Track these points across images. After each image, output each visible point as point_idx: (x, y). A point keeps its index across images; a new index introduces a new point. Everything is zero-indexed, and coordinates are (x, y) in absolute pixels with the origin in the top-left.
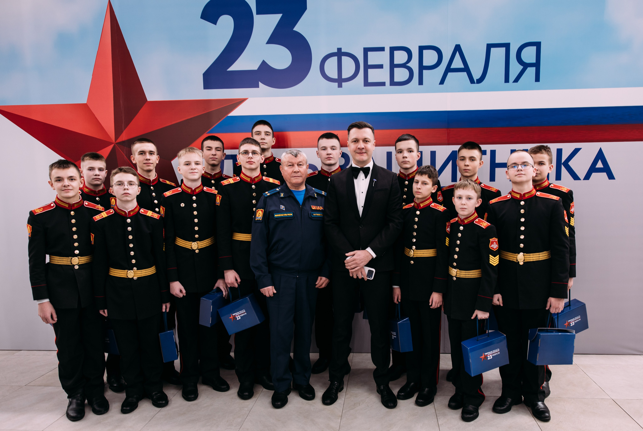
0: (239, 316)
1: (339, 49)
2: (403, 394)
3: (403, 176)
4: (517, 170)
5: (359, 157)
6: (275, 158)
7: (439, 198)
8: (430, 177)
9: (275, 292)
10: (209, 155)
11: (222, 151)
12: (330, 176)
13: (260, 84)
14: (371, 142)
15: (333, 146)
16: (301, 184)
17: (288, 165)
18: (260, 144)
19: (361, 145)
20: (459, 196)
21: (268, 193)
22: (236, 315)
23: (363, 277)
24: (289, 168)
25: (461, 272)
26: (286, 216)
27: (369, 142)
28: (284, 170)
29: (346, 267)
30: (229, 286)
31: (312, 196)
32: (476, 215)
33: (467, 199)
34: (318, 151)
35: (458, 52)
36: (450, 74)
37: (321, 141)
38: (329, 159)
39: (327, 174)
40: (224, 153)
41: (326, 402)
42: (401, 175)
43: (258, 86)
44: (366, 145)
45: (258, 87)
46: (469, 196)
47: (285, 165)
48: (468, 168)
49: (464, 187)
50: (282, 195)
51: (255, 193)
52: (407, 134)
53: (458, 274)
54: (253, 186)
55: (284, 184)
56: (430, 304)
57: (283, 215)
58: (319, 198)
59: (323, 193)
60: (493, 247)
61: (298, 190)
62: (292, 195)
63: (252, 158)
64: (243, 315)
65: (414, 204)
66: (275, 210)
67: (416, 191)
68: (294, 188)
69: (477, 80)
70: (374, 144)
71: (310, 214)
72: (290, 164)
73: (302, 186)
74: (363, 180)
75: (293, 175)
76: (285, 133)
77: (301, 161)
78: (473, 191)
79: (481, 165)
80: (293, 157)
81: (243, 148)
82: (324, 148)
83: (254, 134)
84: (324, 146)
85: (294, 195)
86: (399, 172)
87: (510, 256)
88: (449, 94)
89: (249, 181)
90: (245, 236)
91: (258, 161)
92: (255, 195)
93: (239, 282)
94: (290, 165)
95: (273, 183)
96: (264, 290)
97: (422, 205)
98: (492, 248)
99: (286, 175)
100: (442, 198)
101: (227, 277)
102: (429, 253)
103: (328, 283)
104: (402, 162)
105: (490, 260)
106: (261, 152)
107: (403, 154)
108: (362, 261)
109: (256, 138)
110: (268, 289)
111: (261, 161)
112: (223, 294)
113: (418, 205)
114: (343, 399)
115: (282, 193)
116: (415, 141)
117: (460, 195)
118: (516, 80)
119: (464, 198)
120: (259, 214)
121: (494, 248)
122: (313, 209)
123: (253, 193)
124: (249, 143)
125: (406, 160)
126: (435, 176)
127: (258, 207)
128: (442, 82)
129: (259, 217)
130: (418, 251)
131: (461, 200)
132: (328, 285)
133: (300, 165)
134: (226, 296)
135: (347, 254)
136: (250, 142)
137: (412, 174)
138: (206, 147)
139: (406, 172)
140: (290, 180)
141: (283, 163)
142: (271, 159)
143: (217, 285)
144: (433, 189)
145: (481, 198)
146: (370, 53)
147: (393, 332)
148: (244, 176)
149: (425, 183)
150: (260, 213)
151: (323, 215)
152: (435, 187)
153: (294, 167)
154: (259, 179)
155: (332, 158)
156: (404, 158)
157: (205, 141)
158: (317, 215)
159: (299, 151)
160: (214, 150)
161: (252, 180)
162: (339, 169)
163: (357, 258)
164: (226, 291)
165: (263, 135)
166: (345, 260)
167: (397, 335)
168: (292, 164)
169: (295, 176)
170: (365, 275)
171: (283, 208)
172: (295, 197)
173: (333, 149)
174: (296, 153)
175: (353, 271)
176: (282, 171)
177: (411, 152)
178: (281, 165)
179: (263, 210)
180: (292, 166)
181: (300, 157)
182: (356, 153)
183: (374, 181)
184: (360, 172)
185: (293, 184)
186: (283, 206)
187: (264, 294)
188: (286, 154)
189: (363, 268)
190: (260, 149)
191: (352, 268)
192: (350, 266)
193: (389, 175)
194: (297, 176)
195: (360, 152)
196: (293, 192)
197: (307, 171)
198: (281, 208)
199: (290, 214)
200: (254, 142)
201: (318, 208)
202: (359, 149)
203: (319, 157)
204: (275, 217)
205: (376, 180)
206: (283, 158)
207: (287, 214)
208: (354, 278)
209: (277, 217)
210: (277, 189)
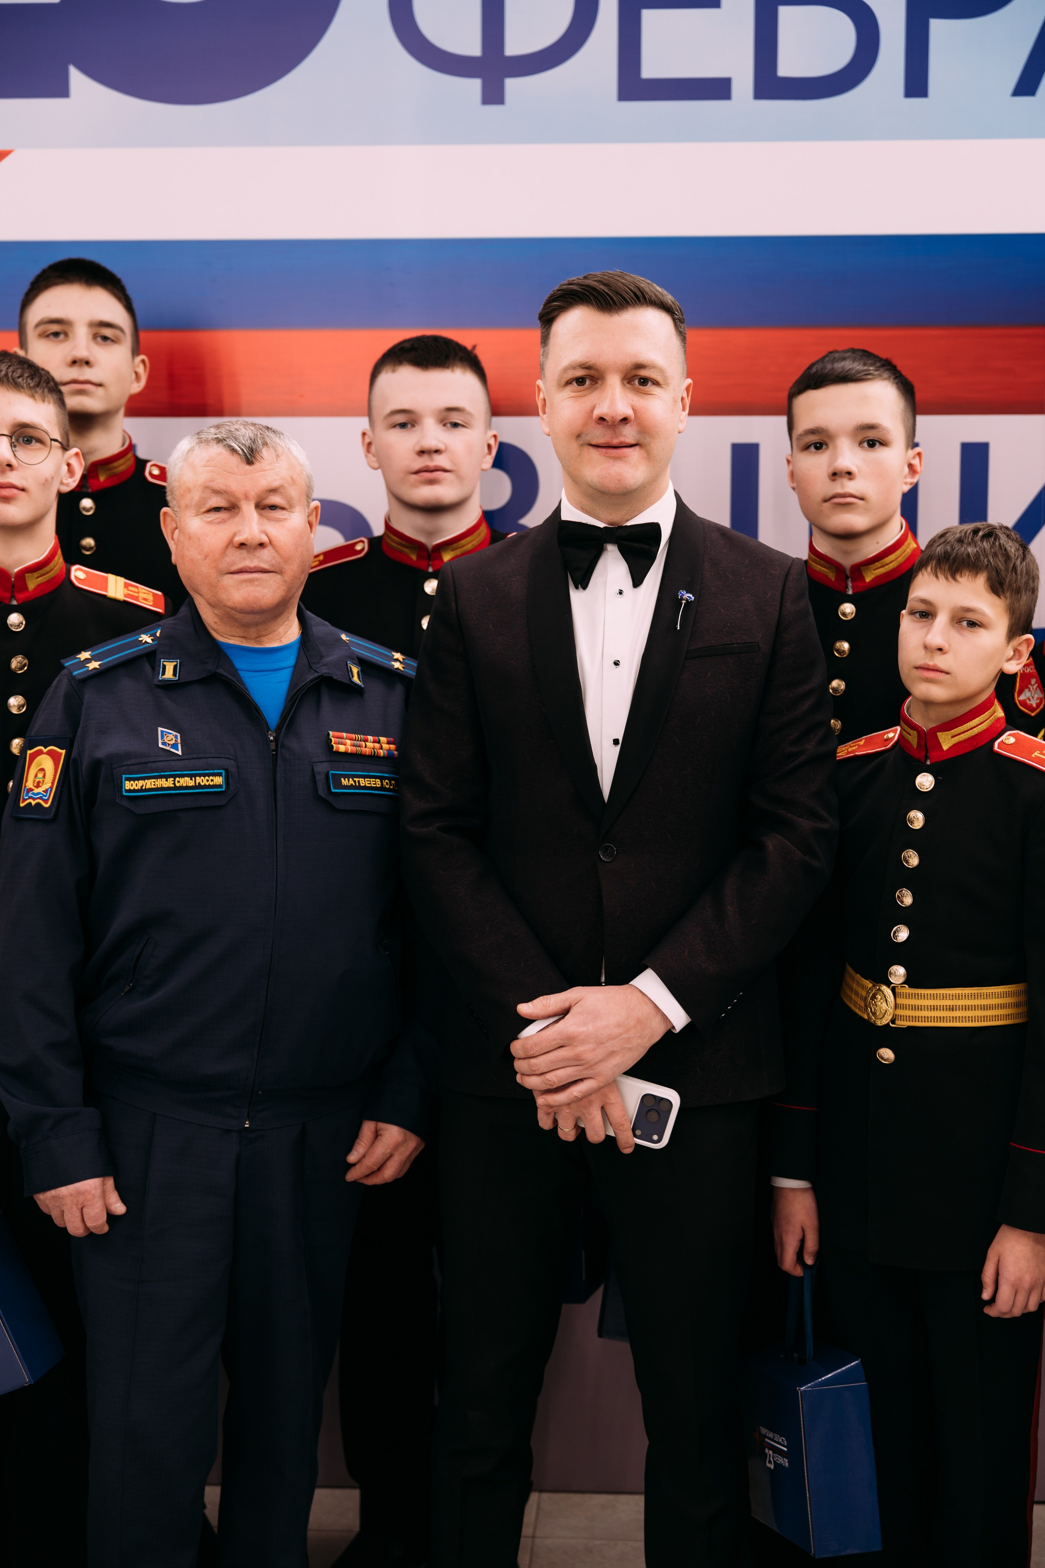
3: (826, 577)
5: (597, 468)
6: (145, 462)
7: (1022, 697)
8: (997, 587)
9: (119, 1208)
12: (432, 571)
13: (76, 76)
14: (667, 384)
15: (450, 409)
16: (275, 612)
17: (207, 506)
18: (63, 389)
19: (613, 401)
23: (613, 1135)
24: (210, 522)
26: (187, 788)
27: (656, 383)
28: (182, 532)
29: (518, 1078)
31: (338, 676)
34: (369, 433)
37: (387, 380)
38: (430, 475)
39: (414, 557)
42: (818, 568)
43: (61, 90)
44: (640, 402)
47: (187, 506)
50: (169, 671)
51: (26, 655)
52: (853, 351)
54: (15, 619)
55: (184, 610)
56: (986, 1295)
57: (169, 783)
58: (376, 690)
59: (398, 661)
61: (260, 643)
62: (223, 673)
63: (9, 465)
65: (901, 735)
66: (127, 755)
67: (920, 663)
68: (239, 632)
70: (682, 399)
71: (320, 778)
72: (216, 501)
73: (279, 620)
74: (621, 592)
75: (234, 563)
76: (205, 338)
77: (276, 484)
80: (235, 461)
82: (400, 418)
83: (31, 332)
84: (406, 407)
85: (235, 671)
86: (803, 554)
91: (46, 484)
92: (21, 669)
94: (217, 509)
95: (125, 602)
96: (54, 1197)
97: (947, 741)
99: (192, 560)
100: (1039, 694)
102: (984, 1008)
104: (825, 501)
106: (66, 435)
107: (834, 458)
108: (611, 1046)
109: (45, 357)
110: (79, 1193)
111: (62, 483)
113: (928, 739)
115: (170, 658)
116: (899, 388)
120: (40, 775)
122: (338, 753)
123: (14, 655)
124: (1, 382)
125: (850, 487)
126: (1027, 583)
127: (33, 733)
128: (1028, 87)
129: (40, 790)
130: (924, 997)
133: (273, 507)
135: (524, 1009)
136: (6, 375)
137: (878, 564)
139: (846, 553)
140: (213, 586)
141: (179, 491)
142: (123, 468)
144: (1012, 653)
147: (771, 1430)
149: (971, 616)
150: (42, 770)
151: (397, 784)
152: (1020, 644)
153: (237, 519)
154: (49, 582)
155: (444, 471)
156: (835, 475)
158: (363, 782)
159: (268, 428)
161: (11, 584)
162: (483, 531)
163: (583, 1029)
165: (81, 343)
166: (516, 1038)
167: (794, 1454)
168: (229, 501)
169: (244, 568)
170: (623, 1125)
171: (175, 746)
172: (243, 684)
173: (451, 423)
174: (254, 441)
175: (557, 1104)
176: (173, 539)
177: (878, 444)
178: (168, 506)
179: (61, 754)
180: (230, 510)
181: (270, 464)
182: (582, 445)
183: (682, 599)
184: (606, 549)
185: (233, 612)
186: (171, 734)
187: (58, 1222)
188: (197, 451)
189: (612, 1084)
190: (57, 417)
191: (551, 1085)
192: (542, 1077)
193: (747, 561)
194: (256, 570)
195: (608, 443)
196: (228, 652)
197: (312, 535)
198: (164, 744)
199: (211, 778)
200: (26, 375)
201: (366, 747)
202: (605, 423)
203: (376, 465)
204: (127, 791)
205: (691, 596)
206: (180, 465)
207: (195, 776)
208: (563, 1139)
209: (134, 791)
210: (142, 636)
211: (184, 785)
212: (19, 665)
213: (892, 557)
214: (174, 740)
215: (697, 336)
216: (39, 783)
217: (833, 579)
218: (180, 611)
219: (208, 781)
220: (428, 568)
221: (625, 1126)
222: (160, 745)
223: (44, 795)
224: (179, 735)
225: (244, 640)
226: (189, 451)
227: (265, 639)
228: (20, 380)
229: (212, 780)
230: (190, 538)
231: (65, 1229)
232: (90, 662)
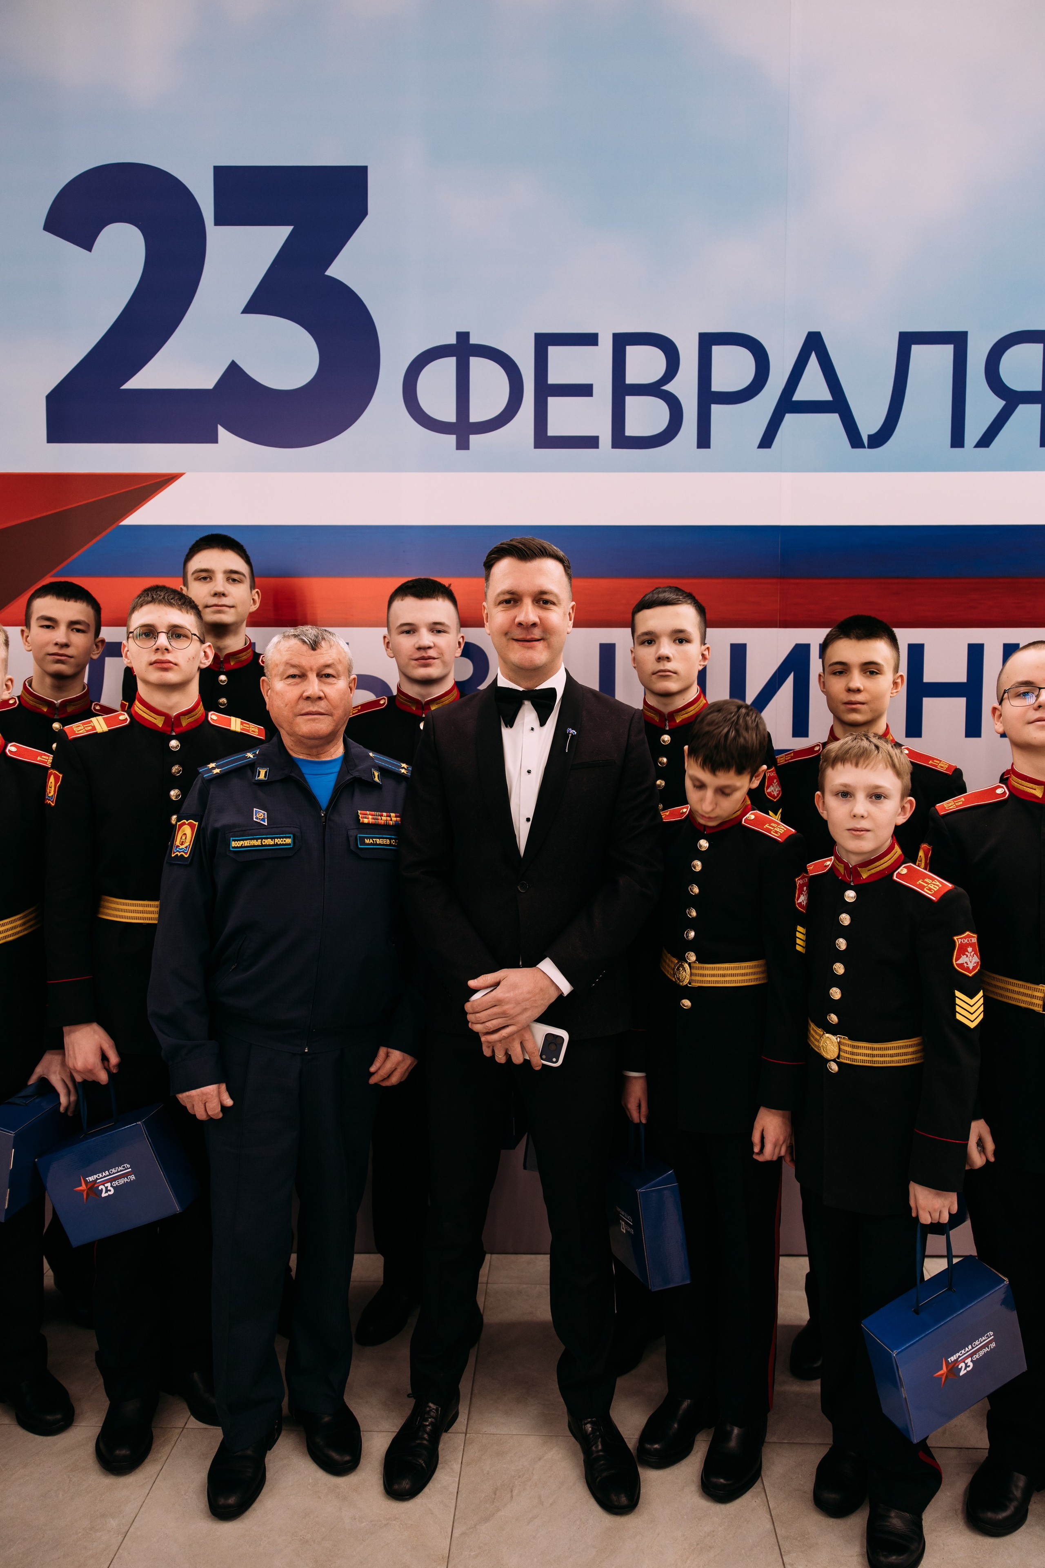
0: (108, 1185)
1: (463, 336)
2: (656, 1446)
3: (654, 719)
4: (1036, 705)
5: (518, 654)
6: (257, 653)
7: (769, 790)
9: (229, 1102)
10: (47, 644)
11: (91, 634)
12: (424, 716)
13: (222, 431)
14: (560, 604)
15: (436, 623)
16: (328, 739)
17: (287, 674)
18: (202, 608)
19: (527, 613)
20: (843, 789)
21: (214, 768)
22: (98, 1181)
23: (529, 1059)
24: (289, 685)
25: (858, 1047)
26: (269, 845)
27: (553, 603)
28: (273, 691)
29: (470, 1024)
30: (79, 1079)
31: (365, 777)
32: (897, 851)
33: (871, 798)
34: (388, 636)
35: (813, 355)
36: (790, 420)
37: (397, 604)
38: (425, 661)
39: (414, 709)
40: (98, 640)
41: (396, 1487)
42: (649, 714)
43: (213, 439)
44: (543, 614)
45: (215, 441)
46: (878, 787)
47: (275, 676)
48: (859, 697)
49: (859, 758)
50: (262, 774)
51: (181, 765)
52: (670, 587)
53: (846, 1052)
54: (174, 744)
55: (275, 739)
56: (756, 1148)
57: (258, 843)
58: (390, 784)
59: (404, 769)
60: (965, 965)
61: (319, 758)
62: (295, 776)
63: (167, 649)
64: (122, 1181)
65: (689, 809)
66: (234, 826)
68: (306, 751)
69: (870, 436)
70: (569, 614)
71: (352, 839)
72: (293, 671)
73: (331, 745)
74: (532, 729)
75: (303, 709)
77: (330, 662)
78: (890, 773)
79: (896, 688)
80: (305, 648)
81: (141, 617)
82: (406, 628)
83: (190, 578)
84: (409, 621)
85: (302, 775)
86: (639, 706)
87: (1019, 993)
88: (787, 477)
89: (160, 726)
90: (141, 909)
91: (191, 662)
92: (178, 773)
93: (114, 1066)
94: (293, 676)
95: (241, 732)
96: (188, 1097)
98: (961, 966)
99: (278, 708)
100: (778, 789)
101: (71, 1048)
102: (743, 975)
103: (410, 1069)
104: (654, 674)
105: (958, 1009)
106: (203, 634)
107: (659, 649)
108: (524, 1005)
109: (198, 591)
110: (203, 1094)
111: (201, 663)
112: (60, 1103)
114: (457, 1467)
115: (263, 767)
116: (696, 609)
117: (845, 786)
118: (986, 441)
119: (861, 797)
120: (184, 838)
121: (968, 968)
122: (363, 823)
123: (174, 765)
124: (160, 602)
125: (669, 666)
127: (182, 812)
128: (767, 441)
129: (183, 847)
130: (707, 969)
131: (849, 801)
132: (413, 1077)
133: (328, 676)
134: (71, 1109)
135: (472, 983)
136: (164, 598)
137: (684, 712)
138: (38, 619)
139: (666, 705)
140: (291, 723)
141: (270, 667)
142: (244, 658)
143: (39, 1071)
145: (910, 796)
146: (553, 351)
147: (623, 1210)
148: (144, 709)
150: (185, 834)
151: (399, 842)
153: (305, 683)
154: (196, 721)
155: (434, 658)
156: (660, 659)
157: (38, 597)
158: (378, 841)
159: (326, 633)
160: (63, 628)
161: (172, 722)
162: (455, 692)
163: (507, 995)
164: (69, 1093)
165: (220, 583)
166: (468, 1001)
167: (636, 1226)
168: (301, 672)
169: (309, 711)
170: (534, 1053)
171: (263, 820)
172: (306, 782)
173: (436, 631)
174: (317, 637)
175: (493, 1041)
176: (267, 696)
177: (684, 642)
178: (265, 676)
179: (196, 825)
180: (301, 677)
181: (326, 650)
182: (508, 640)
183: (569, 733)
184: (524, 704)
185: (302, 739)
186: (261, 812)
187: (190, 1111)
188: (283, 642)
189: (527, 1028)
190: (197, 623)
191: (489, 1029)
192: (484, 1024)
193: (608, 711)
194: (316, 713)
195: (524, 638)
196: (299, 764)
197: (352, 695)
198: (257, 818)
199: (284, 839)
200: (176, 598)
201: (381, 820)
202: (522, 626)
203: (392, 655)
204: (233, 847)
205: (574, 731)
206: (272, 650)
207: (274, 838)
208: (499, 1062)
209: (237, 847)
210: (248, 754)
211: (268, 844)
212: (177, 771)
213: (692, 708)
214: (263, 816)
215: (580, 583)
216: (183, 842)
217: (658, 721)
218: (273, 739)
219: (282, 841)
220: (422, 715)
221: (536, 1054)
222: (255, 819)
223: (185, 850)
224: (266, 813)
225: (309, 756)
226: (277, 643)
227: (322, 755)
228: (172, 600)
229: (285, 841)
230: (277, 694)
231: (195, 1115)
232: (215, 769)
